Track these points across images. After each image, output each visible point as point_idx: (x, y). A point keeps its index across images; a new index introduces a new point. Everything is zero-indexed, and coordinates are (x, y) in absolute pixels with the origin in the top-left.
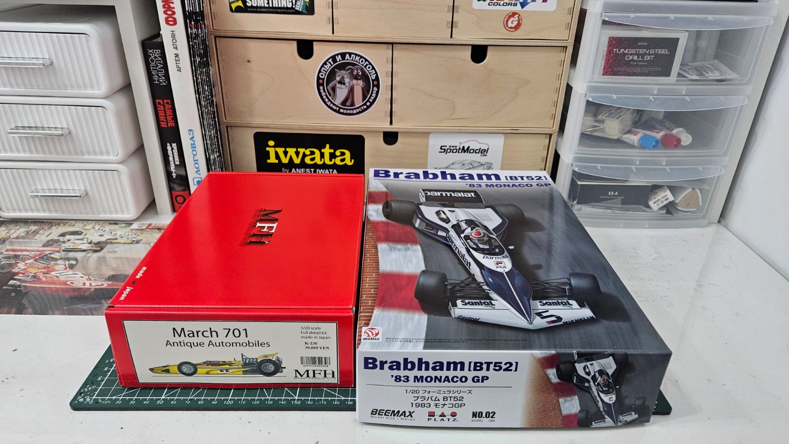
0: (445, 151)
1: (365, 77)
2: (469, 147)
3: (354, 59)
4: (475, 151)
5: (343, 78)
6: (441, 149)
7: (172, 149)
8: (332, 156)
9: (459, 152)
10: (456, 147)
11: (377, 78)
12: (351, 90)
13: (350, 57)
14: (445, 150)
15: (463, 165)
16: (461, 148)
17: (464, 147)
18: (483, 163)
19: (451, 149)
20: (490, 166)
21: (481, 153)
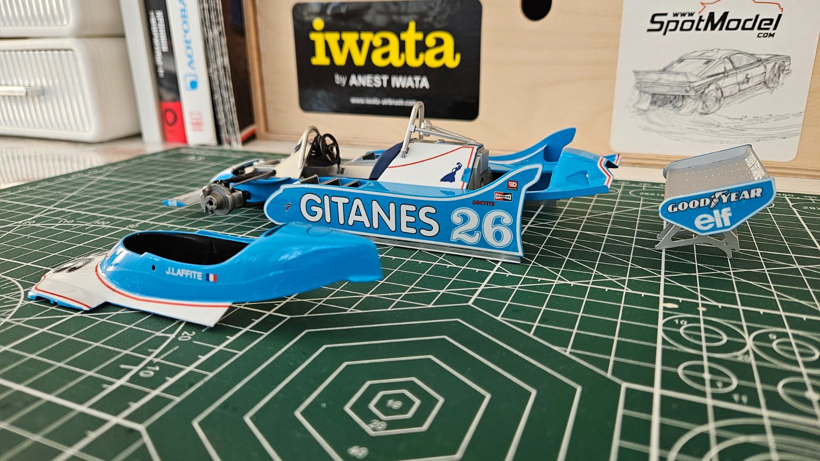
0: (663, 28)
2: (726, 14)
4: (742, 25)
6: (652, 21)
7: (157, 22)
8: (421, 47)
9: (697, 29)
10: (691, 14)
14: (662, 23)
15: (708, 62)
16: (705, 18)
17: (712, 15)
18: (763, 57)
19: (677, 22)
20: (781, 67)
21: (759, 28)
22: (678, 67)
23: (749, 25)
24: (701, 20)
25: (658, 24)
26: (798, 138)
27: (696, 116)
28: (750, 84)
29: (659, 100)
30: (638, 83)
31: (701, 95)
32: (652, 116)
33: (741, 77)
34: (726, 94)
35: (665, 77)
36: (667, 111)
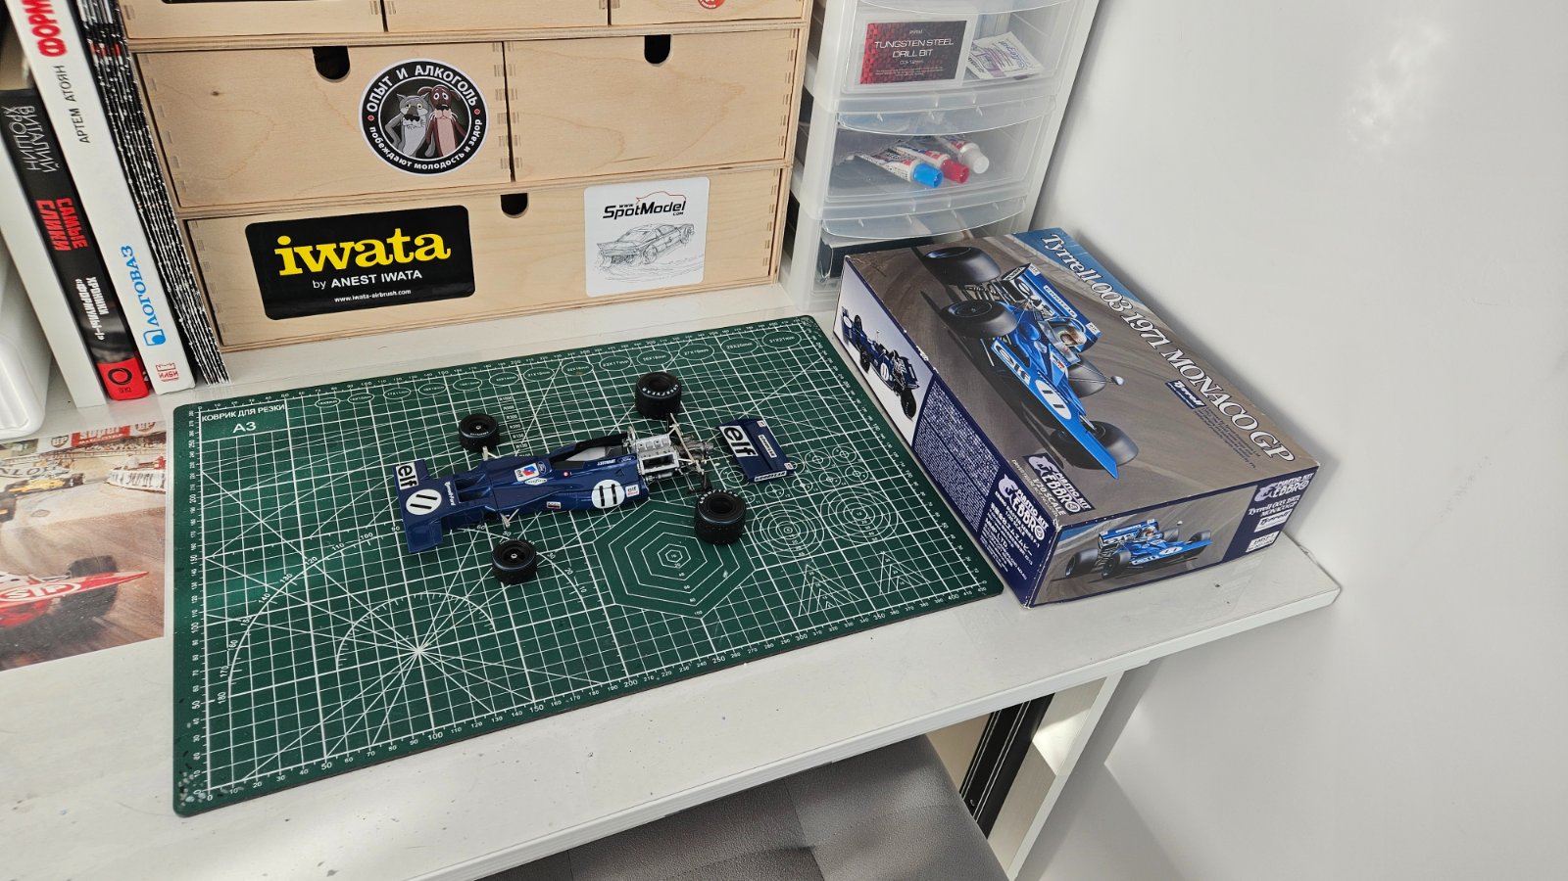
0: (614, 215)
1: (456, 104)
2: (653, 204)
3: (432, 74)
4: (663, 209)
5: (414, 108)
6: (606, 211)
7: (89, 288)
8: (409, 248)
9: (636, 214)
10: (631, 205)
11: (480, 104)
12: (433, 129)
13: (424, 71)
14: (613, 212)
15: (645, 233)
16: (640, 206)
17: (644, 205)
19: (623, 211)
20: (689, 230)
21: (674, 210)
22: (626, 238)
23: (667, 209)
24: (638, 208)
25: (611, 212)
26: (702, 270)
27: (643, 266)
28: (673, 242)
29: (614, 260)
30: (601, 250)
31: (644, 253)
32: (614, 270)
33: (667, 239)
34: (659, 249)
35: (619, 245)
36: (623, 266)
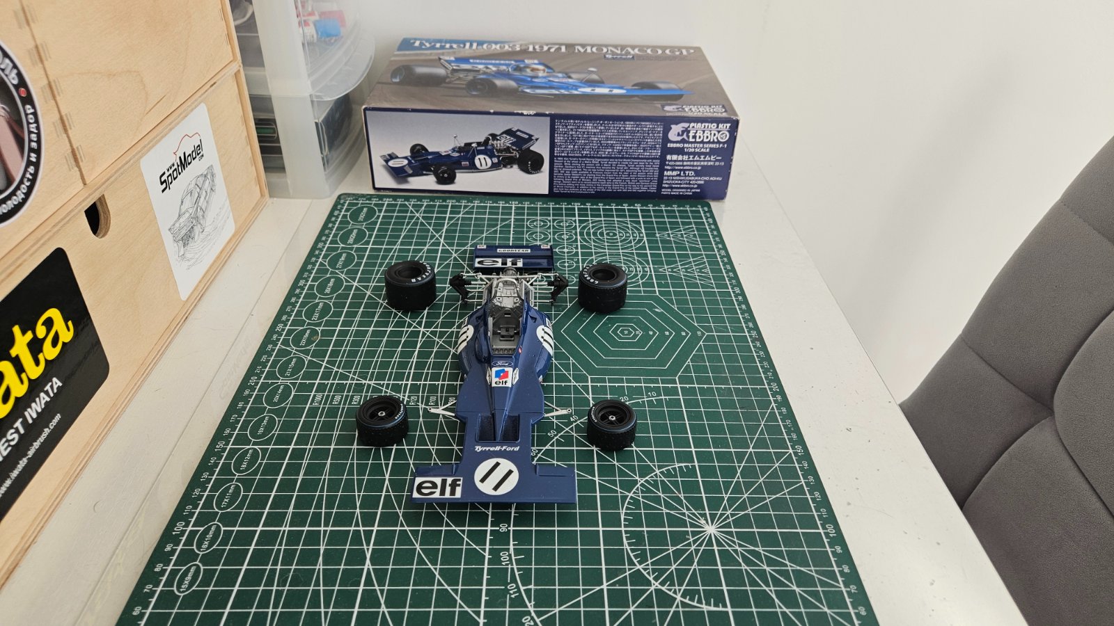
0: (167, 184)
2: (185, 154)
4: (192, 157)
6: (161, 183)
8: (35, 348)
9: (179, 174)
10: (173, 165)
11: (22, 83)
14: (166, 181)
16: (179, 162)
17: (180, 159)
18: (205, 173)
19: (171, 175)
20: (211, 174)
21: (198, 154)
22: (184, 208)
23: (194, 155)
24: (178, 166)
25: (164, 183)
26: (231, 214)
27: (202, 236)
28: (208, 194)
29: (185, 240)
30: (174, 237)
31: (198, 219)
32: (187, 255)
33: (204, 193)
34: (204, 209)
35: (181, 220)
36: (191, 243)
